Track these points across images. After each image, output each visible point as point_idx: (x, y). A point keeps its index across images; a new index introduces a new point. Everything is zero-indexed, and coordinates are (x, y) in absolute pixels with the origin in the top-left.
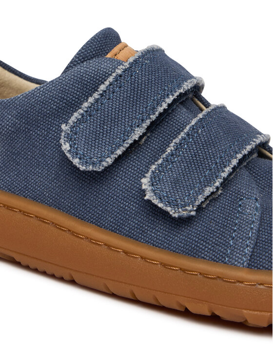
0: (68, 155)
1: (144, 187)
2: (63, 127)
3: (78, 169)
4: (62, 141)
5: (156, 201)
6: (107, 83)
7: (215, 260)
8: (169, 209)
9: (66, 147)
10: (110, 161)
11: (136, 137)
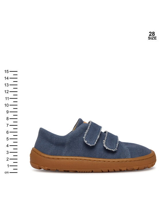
0: (87, 143)
1: (105, 147)
2: (84, 137)
3: (90, 146)
4: (85, 140)
5: (109, 149)
6: (89, 127)
7: (124, 158)
8: (112, 150)
9: (86, 142)
10: (95, 143)
11: (98, 137)
